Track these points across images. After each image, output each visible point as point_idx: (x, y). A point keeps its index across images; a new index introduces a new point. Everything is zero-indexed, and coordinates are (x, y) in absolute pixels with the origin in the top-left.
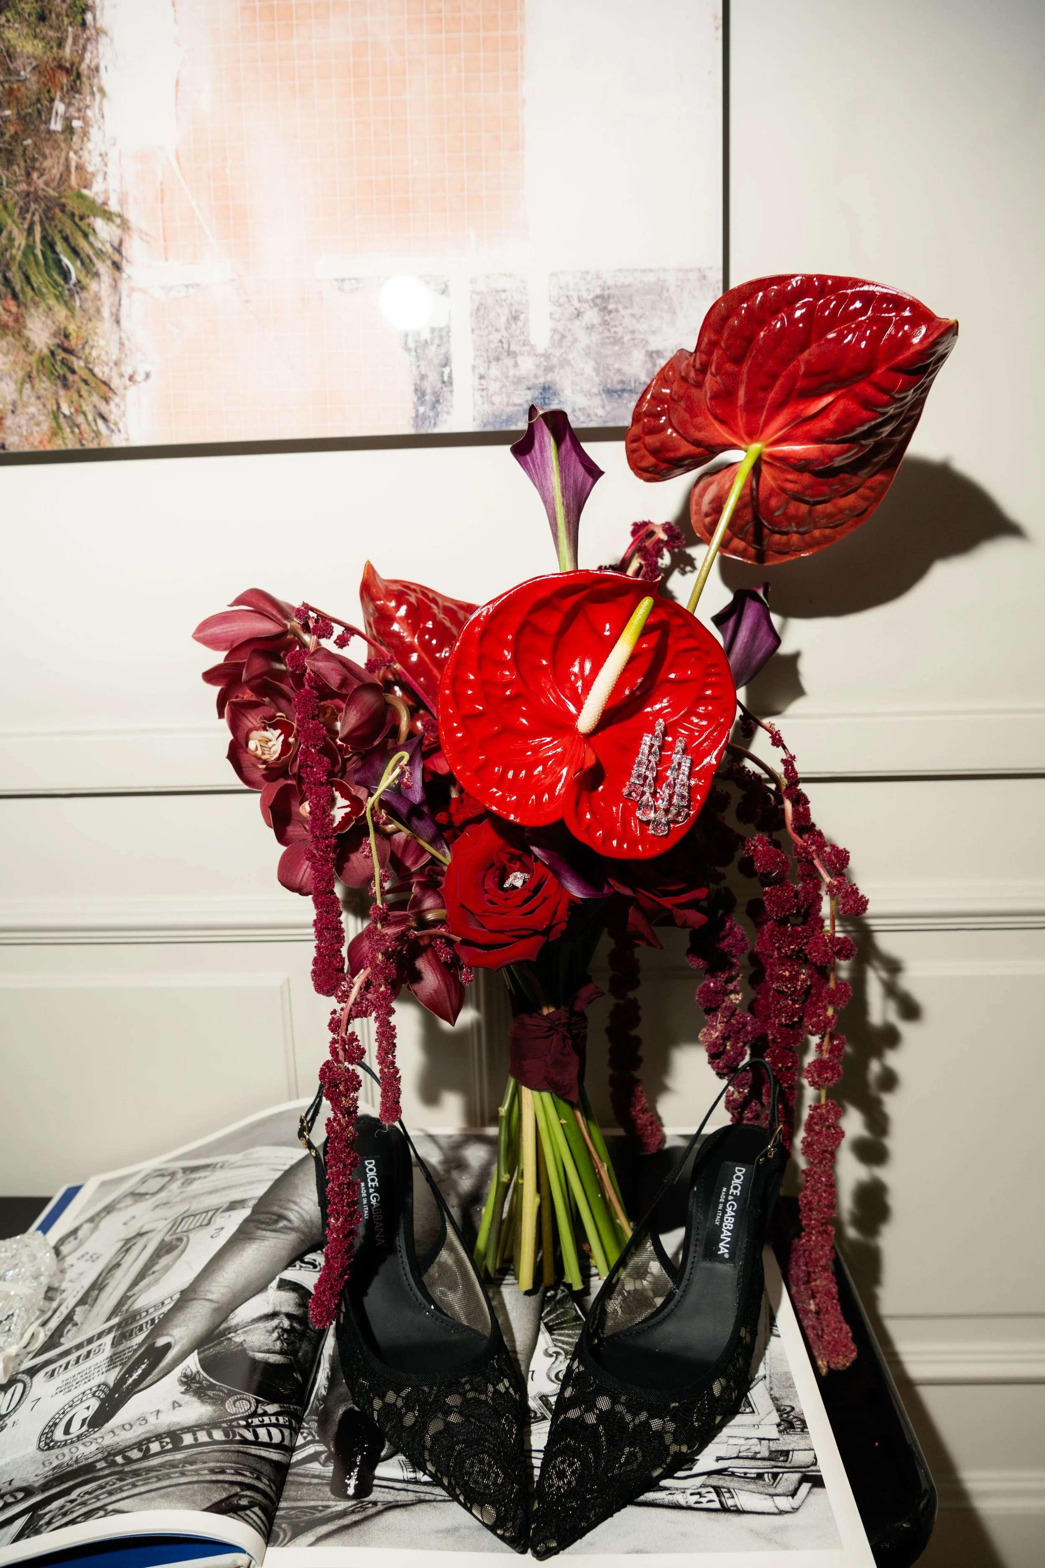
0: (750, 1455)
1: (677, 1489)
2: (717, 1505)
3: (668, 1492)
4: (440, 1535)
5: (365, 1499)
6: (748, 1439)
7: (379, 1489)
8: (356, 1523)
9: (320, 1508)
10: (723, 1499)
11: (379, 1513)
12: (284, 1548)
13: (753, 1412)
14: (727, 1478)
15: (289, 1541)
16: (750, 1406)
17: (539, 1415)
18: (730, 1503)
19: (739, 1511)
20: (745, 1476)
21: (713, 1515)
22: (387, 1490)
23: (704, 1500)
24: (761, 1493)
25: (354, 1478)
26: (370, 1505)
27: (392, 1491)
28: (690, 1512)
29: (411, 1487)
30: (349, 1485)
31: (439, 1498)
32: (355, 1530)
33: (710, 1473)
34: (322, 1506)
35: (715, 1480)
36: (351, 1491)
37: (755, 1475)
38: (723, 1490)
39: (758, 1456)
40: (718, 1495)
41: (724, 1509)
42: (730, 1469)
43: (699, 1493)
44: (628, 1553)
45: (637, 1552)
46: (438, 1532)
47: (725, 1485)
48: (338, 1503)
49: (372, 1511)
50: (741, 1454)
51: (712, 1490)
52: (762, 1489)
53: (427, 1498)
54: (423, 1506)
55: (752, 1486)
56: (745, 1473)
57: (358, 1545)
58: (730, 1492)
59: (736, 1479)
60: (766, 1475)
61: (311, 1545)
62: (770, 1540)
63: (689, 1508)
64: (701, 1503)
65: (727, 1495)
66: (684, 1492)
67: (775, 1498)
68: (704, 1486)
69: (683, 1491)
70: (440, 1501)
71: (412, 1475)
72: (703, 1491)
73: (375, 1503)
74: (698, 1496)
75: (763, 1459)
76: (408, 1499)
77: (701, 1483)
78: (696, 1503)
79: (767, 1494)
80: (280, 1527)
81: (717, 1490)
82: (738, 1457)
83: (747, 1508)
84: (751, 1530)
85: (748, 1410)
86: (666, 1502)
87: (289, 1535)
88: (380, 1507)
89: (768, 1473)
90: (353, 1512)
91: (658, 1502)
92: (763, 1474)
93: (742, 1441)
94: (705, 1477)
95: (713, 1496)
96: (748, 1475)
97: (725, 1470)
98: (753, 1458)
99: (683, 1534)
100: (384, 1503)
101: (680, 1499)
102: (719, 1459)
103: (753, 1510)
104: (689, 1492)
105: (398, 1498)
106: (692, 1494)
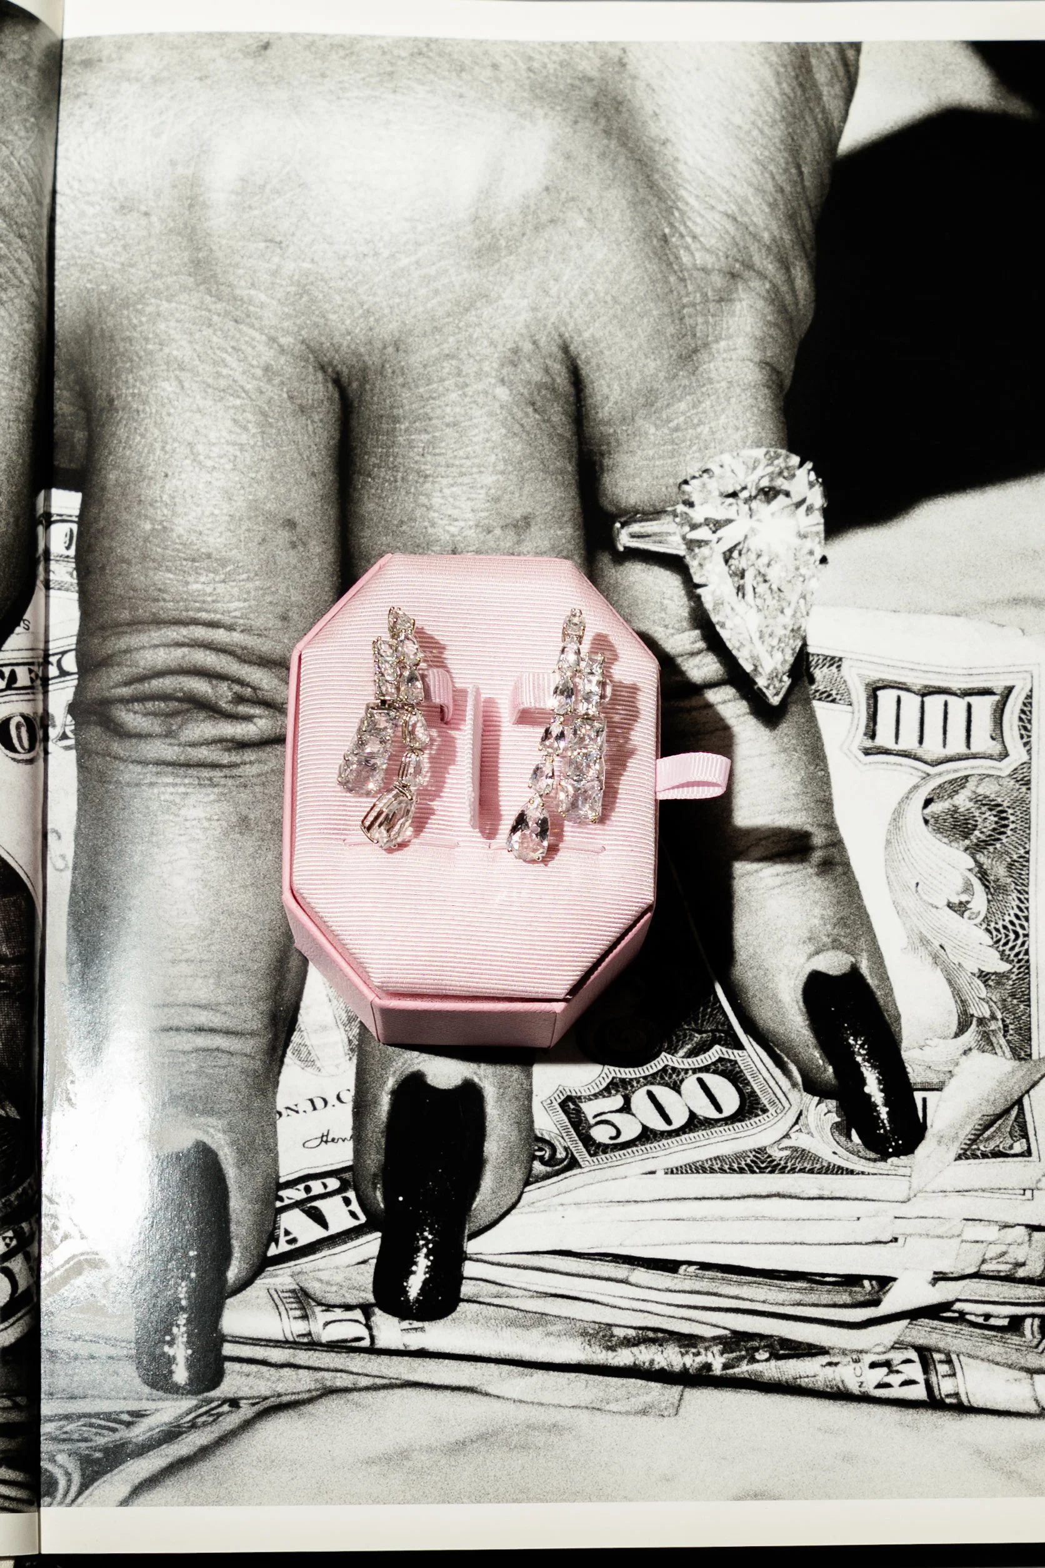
0: (1004, 1268)
1: (844, 1352)
2: (918, 1392)
3: (825, 1359)
4: (375, 1469)
5: (212, 1394)
6: (1006, 1226)
7: (237, 1366)
8: (204, 1452)
9: (126, 1417)
10: (933, 1379)
11: (247, 1425)
12: (73, 1509)
13: (1028, 1153)
14: (948, 1326)
15: (80, 1493)
16: (1025, 1136)
17: (561, 1154)
18: (946, 1387)
19: (962, 1408)
20: (984, 1325)
21: (910, 1415)
22: (253, 1368)
23: (895, 1379)
24: (1010, 1366)
25: (182, 1340)
26: (226, 1408)
27: (264, 1369)
28: (865, 1407)
29: (303, 1357)
30: (171, 1360)
31: (364, 1382)
32: (204, 1468)
33: (913, 1315)
34: (129, 1413)
35: (924, 1333)
36: (181, 1375)
37: (1005, 1322)
38: (937, 1356)
39: (1021, 1273)
40: (926, 1371)
41: (934, 1403)
42: (958, 1306)
43: (887, 1364)
44: (738, 1498)
45: (756, 1496)
46: (370, 1462)
47: (941, 1345)
48: (160, 1404)
49: (232, 1421)
50: (985, 1268)
51: (913, 1355)
52: (1014, 1357)
53: (339, 1383)
54: (332, 1404)
55: (995, 1349)
56: (987, 1317)
57: (217, 1502)
58: (949, 1362)
59: (967, 1330)
60: (1028, 1321)
61: (125, 1502)
62: (1010, 1474)
63: (865, 1398)
64: (888, 1385)
65: (943, 1369)
66: (857, 1361)
67: (1036, 1376)
68: (899, 1345)
69: (856, 1356)
70: (367, 1389)
71: (300, 1327)
72: (897, 1357)
73: (234, 1403)
74: (885, 1370)
75: (1028, 1281)
76: (301, 1387)
77: (894, 1338)
78: (880, 1386)
79: (1022, 1369)
80: (52, 1460)
81: (925, 1354)
82: (977, 1275)
83: (978, 1401)
84: (979, 1452)
85: (1019, 1147)
86: (820, 1385)
87: (76, 1478)
88: (246, 1411)
89: (1033, 1316)
90: (193, 1426)
91: (803, 1382)
92: (1022, 1318)
93: (991, 1233)
94: (905, 1322)
95: (915, 1371)
96: (993, 1322)
97: (947, 1306)
98: (1009, 1278)
99: (848, 1458)
100: (256, 1401)
101: (850, 1376)
102: (940, 1277)
103: (989, 1406)
104: (868, 1359)
105: (280, 1388)
106: (873, 1365)
